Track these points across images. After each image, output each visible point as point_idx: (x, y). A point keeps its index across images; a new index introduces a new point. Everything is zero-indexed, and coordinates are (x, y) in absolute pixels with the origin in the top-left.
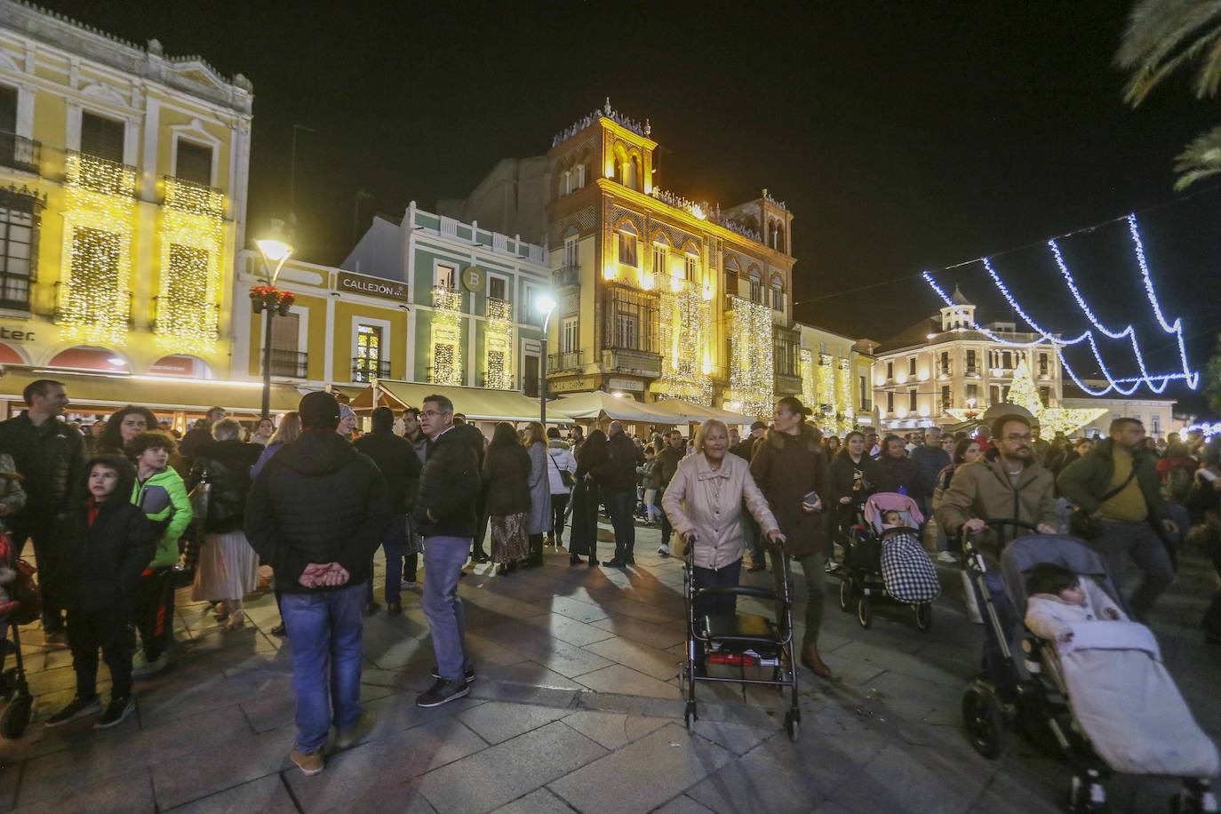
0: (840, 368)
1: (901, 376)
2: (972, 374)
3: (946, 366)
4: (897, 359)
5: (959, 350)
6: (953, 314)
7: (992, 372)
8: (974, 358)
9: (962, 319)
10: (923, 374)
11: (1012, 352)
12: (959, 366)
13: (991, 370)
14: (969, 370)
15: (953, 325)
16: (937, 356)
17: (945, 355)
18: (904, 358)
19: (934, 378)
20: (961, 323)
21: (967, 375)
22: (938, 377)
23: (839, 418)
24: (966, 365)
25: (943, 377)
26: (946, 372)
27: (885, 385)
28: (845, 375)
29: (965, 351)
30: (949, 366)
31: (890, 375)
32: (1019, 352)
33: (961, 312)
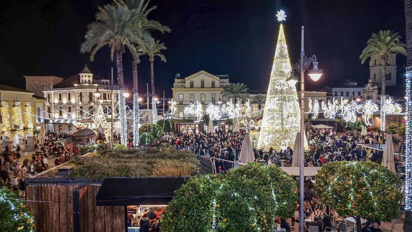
0: (26, 106)
1: (65, 101)
2: (91, 102)
3: (81, 99)
4: (63, 92)
5: (86, 92)
6: (84, 77)
7: (99, 101)
8: (92, 95)
9: (87, 79)
10: (73, 101)
11: (107, 93)
12: (86, 99)
13: (98, 100)
14: (90, 101)
15: (84, 81)
16: (78, 94)
17: (81, 93)
18: (66, 92)
19: (77, 103)
20: (87, 81)
21: (89, 103)
22: (78, 102)
23: (25, 129)
24: (89, 98)
25: (80, 103)
26: (81, 101)
27: (58, 103)
28: (29, 109)
29: (88, 93)
30: (82, 98)
31: (60, 99)
32: (109, 93)
33: (87, 76)
